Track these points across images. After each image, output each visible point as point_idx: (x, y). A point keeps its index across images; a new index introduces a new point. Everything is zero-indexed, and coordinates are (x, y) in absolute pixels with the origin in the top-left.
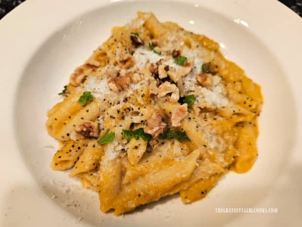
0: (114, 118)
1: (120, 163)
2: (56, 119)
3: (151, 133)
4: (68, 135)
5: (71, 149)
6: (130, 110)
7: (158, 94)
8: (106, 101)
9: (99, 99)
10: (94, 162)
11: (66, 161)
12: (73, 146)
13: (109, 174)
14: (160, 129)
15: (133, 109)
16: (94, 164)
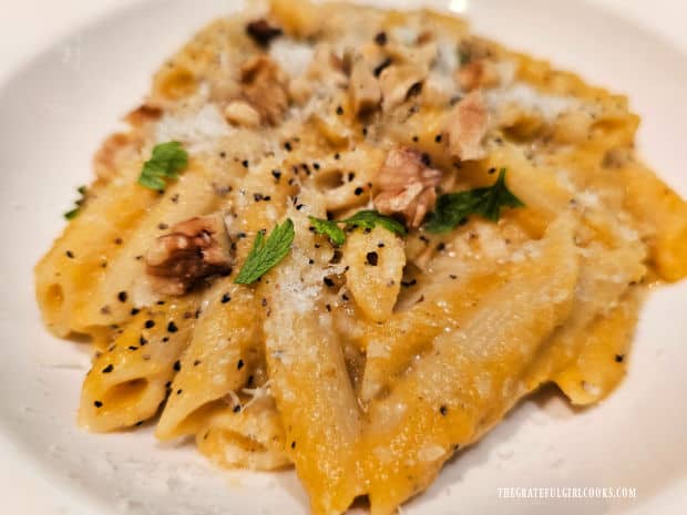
0: (268, 199)
1: (334, 326)
2: (70, 255)
3: (402, 208)
4: (122, 297)
5: (146, 333)
6: (308, 173)
7: (382, 100)
8: (228, 158)
9: (205, 155)
10: (236, 354)
11: (137, 385)
12: (149, 325)
13: (311, 367)
14: (425, 189)
15: (316, 167)
16: (241, 364)
